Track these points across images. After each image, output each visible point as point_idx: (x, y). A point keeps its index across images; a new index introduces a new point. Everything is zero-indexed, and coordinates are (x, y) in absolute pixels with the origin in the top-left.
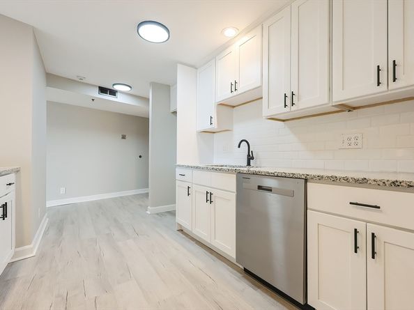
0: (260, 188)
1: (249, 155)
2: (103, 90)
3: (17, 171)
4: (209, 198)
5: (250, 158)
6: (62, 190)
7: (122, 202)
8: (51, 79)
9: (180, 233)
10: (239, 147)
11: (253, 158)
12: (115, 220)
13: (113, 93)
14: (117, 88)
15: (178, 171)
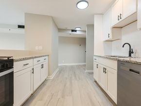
0: (131, 70)
1: (130, 51)
2: (73, 31)
3: (48, 55)
4: (105, 70)
5: (131, 52)
6: (63, 61)
7: (79, 67)
8: (60, 30)
9: (95, 83)
10: (123, 47)
11: (133, 53)
12: (75, 73)
13: (76, 31)
14: (76, 29)
15: (94, 58)
